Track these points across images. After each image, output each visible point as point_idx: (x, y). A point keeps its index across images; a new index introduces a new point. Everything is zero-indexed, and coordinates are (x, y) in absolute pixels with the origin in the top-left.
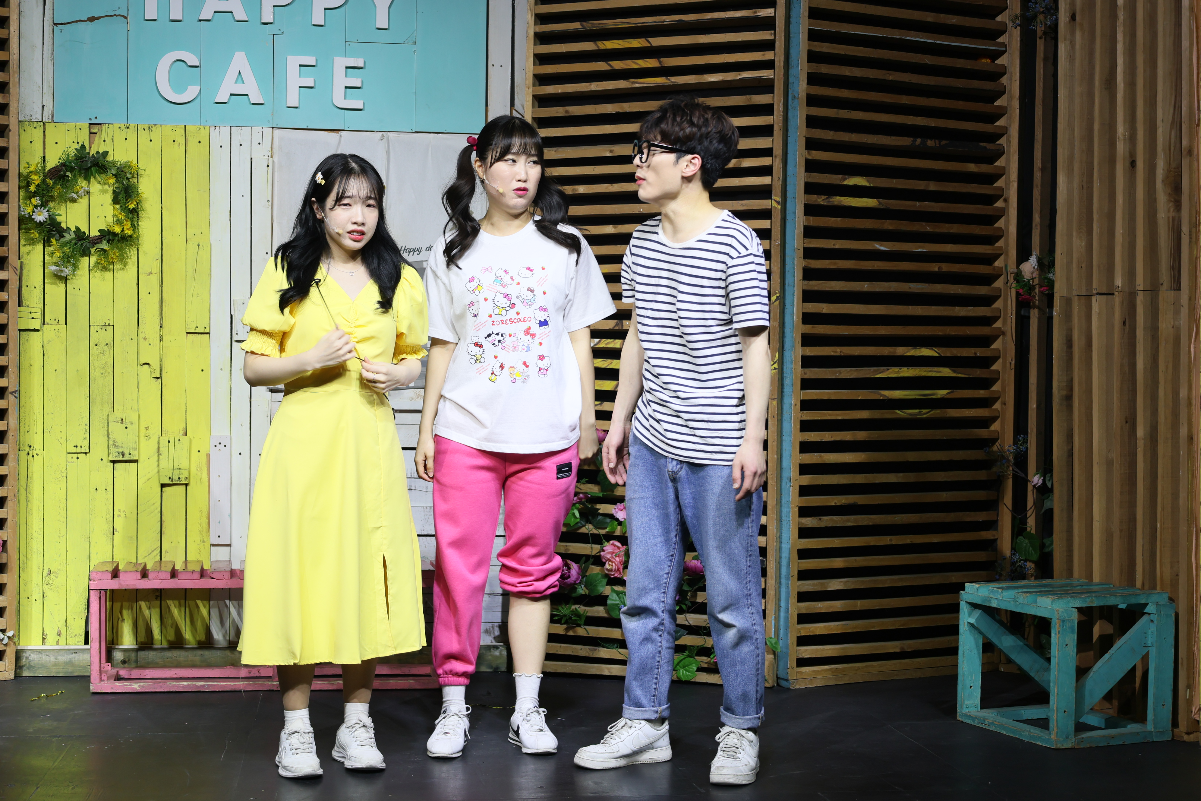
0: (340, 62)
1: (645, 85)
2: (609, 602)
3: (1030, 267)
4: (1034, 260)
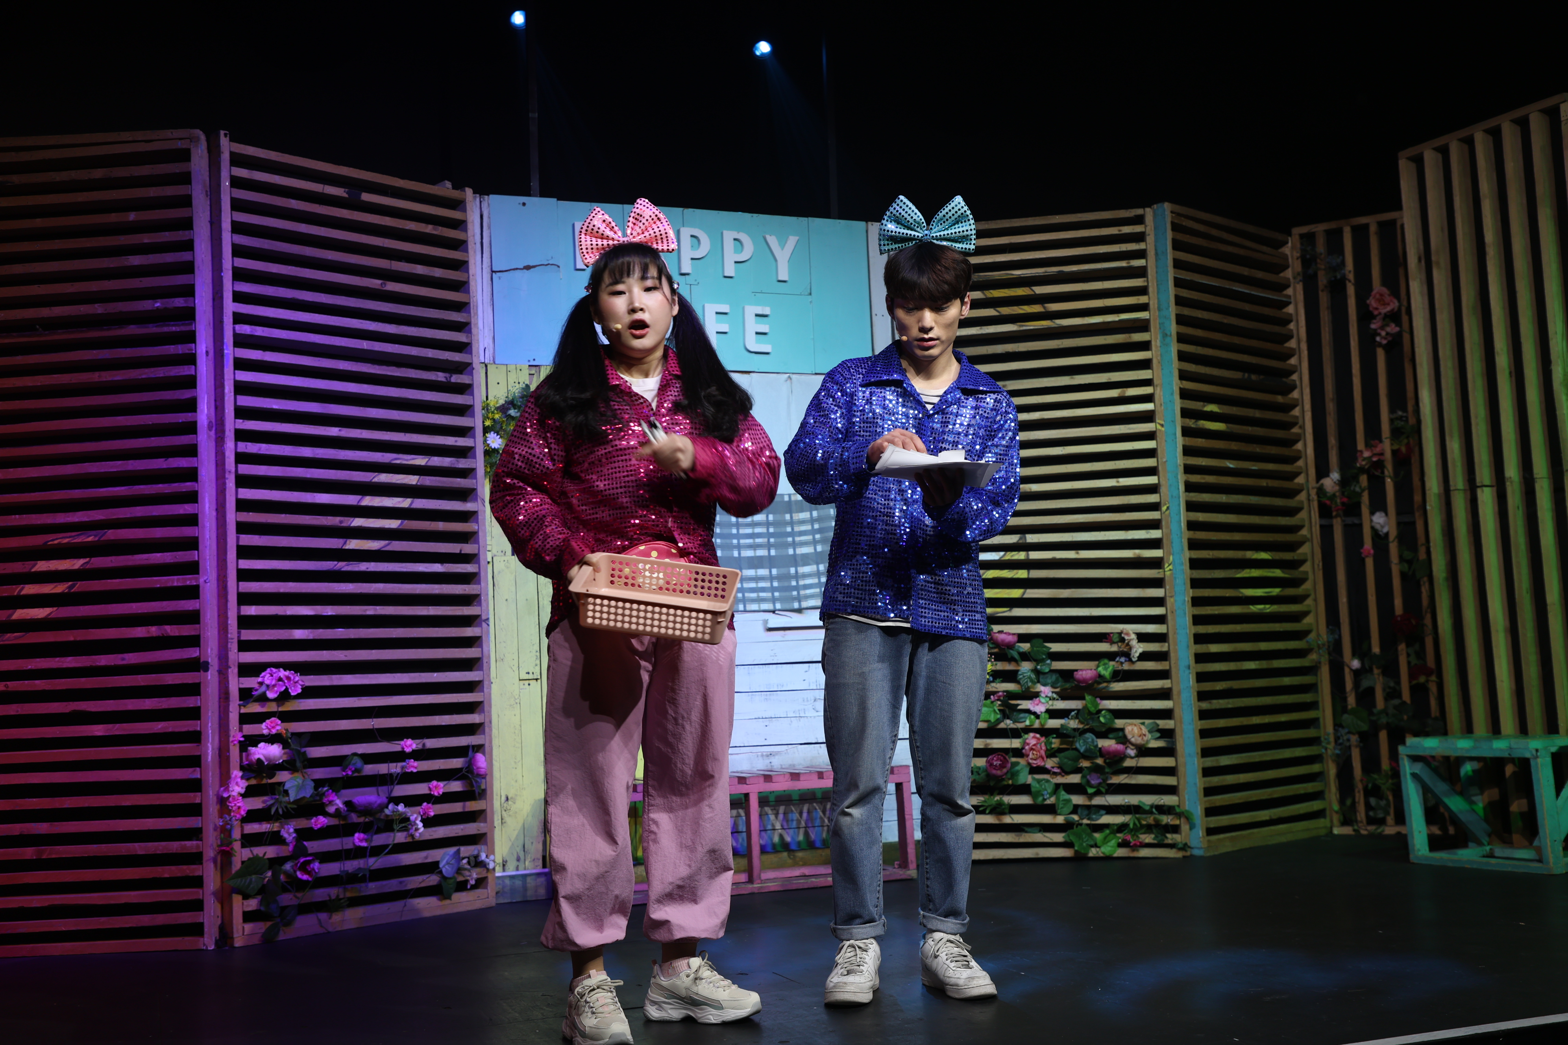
0: (751, 310)
1: (1032, 328)
2: (1033, 790)
3: (1331, 481)
4: (1335, 476)
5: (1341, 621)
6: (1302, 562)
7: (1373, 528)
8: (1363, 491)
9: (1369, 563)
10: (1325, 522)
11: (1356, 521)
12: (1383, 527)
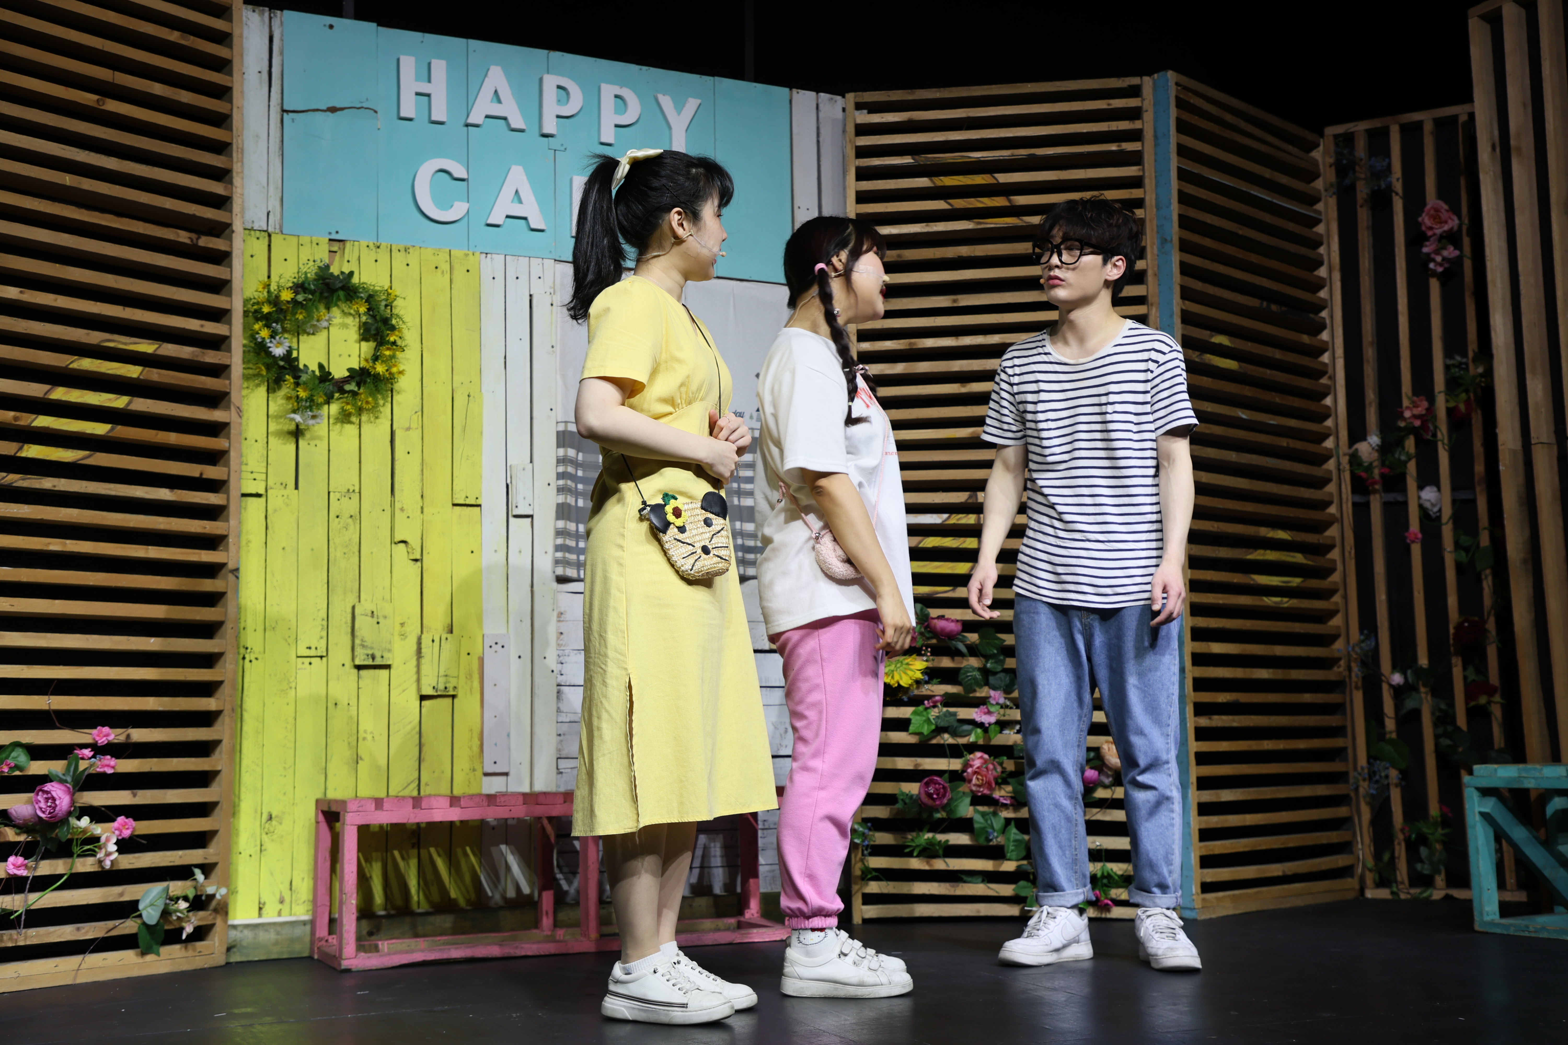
1: (992, 226)
2: (975, 826)
3: (1368, 447)
4: (1374, 440)
5: (1379, 624)
6: (1331, 547)
7: (1421, 506)
8: (1410, 459)
9: (1416, 550)
10: (1359, 499)
11: (1400, 498)
12: (1433, 505)
